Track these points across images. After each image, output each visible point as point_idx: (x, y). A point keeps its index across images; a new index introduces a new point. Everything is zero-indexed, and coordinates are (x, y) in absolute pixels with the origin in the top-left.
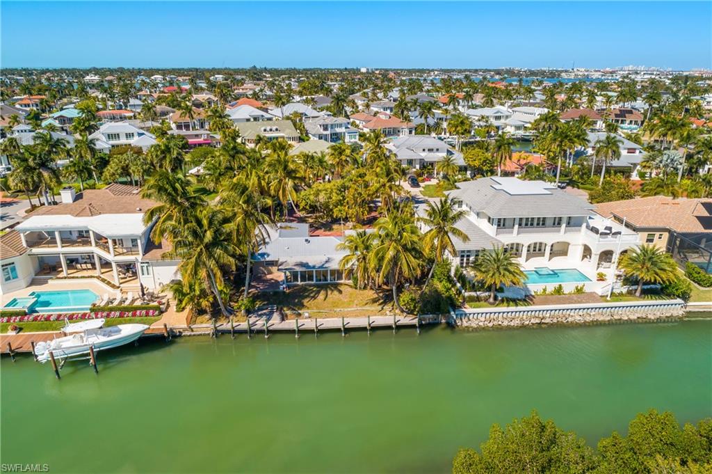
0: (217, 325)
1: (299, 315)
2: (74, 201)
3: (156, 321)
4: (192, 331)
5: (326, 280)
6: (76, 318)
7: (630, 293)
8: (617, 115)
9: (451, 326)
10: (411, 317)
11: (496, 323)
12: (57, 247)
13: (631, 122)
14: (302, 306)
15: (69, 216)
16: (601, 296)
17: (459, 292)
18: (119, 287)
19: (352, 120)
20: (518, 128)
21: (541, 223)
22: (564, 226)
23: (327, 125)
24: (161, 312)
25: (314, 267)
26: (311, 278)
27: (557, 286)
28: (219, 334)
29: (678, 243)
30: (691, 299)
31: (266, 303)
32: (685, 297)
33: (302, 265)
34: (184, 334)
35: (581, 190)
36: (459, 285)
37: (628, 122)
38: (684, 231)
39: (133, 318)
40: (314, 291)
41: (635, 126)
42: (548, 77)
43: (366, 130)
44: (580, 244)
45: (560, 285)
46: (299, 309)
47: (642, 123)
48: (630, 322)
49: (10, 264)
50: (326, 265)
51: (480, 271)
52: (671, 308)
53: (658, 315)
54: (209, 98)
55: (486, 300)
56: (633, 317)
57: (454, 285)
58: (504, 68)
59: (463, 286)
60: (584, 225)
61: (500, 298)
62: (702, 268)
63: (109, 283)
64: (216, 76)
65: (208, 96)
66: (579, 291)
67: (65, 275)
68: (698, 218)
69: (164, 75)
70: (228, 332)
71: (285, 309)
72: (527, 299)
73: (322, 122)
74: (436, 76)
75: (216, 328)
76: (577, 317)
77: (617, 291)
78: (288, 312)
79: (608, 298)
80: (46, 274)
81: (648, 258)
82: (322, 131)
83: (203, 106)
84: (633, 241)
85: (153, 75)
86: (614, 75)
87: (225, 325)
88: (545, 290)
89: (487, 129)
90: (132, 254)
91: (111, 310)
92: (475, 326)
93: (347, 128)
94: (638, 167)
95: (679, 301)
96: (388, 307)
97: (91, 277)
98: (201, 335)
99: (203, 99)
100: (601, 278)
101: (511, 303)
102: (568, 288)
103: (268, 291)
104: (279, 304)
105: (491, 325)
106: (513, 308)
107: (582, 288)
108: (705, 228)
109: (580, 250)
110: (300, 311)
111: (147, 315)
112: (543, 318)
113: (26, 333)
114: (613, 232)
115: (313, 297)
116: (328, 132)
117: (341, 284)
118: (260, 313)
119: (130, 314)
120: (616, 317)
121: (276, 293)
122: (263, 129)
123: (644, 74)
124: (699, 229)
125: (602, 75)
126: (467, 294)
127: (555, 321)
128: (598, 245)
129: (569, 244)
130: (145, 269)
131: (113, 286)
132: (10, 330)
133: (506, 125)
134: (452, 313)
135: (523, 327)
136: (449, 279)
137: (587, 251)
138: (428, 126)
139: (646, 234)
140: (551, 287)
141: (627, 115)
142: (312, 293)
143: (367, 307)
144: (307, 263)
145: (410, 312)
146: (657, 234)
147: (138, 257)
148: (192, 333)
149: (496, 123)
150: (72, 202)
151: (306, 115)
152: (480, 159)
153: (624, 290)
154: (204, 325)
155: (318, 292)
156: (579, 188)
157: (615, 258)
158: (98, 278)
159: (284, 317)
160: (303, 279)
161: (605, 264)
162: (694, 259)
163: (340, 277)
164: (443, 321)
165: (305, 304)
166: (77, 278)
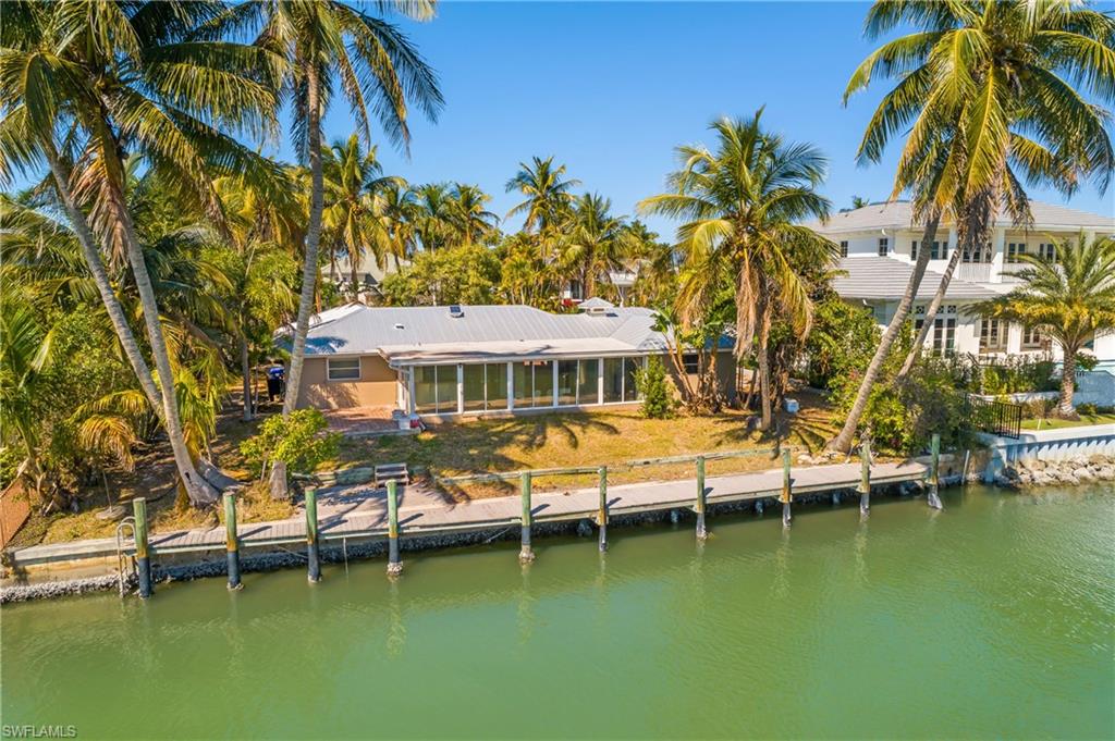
0: (152, 538)
4: (22, 577)
75: (149, 548)
148: (22, 590)
159: (450, 495)
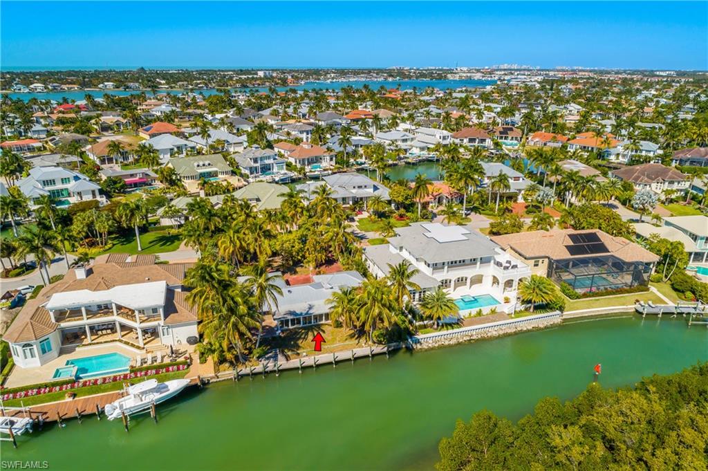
0: (237, 371)
1: (298, 354)
2: (87, 277)
3: (187, 373)
4: (218, 378)
5: (310, 322)
6: (120, 379)
7: (527, 309)
8: (501, 133)
9: (410, 350)
10: (382, 346)
11: (440, 343)
12: (83, 319)
13: (512, 138)
14: (298, 347)
15: (86, 290)
16: (508, 315)
17: (411, 322)
18: (144, 348)
19: (276, 150)
20: (422, 149)
21: (462, 263)
22: (479, 263)
23: (256, 158)
24: (189, 366)
25: (301, 314)
26: (299, 322)
27: (478, 311)
28: (240, 377)
29: (554, 266)
30: (565, 309)
31: (269, 347)
32: (561, 309)
33: (291, 313)
34: (211, 381)
35: (482, 216)
36: (410, 316)
37: (510, 138)
38: (558, 258)
39: (167, 373)
40: (303, 333)
41: (516, 142)
42: (436, 79)
43: (292, 160)
44: (491, 274)
45: (480, 310)
46: (297, 350)
47: (521, 138)
48: (528, 331)
49: (46, 340)
50: (310, 312)
51: (427, 307)
52: (553, 318)
53: (546, 324)
54: (118, 121)
55: (431, 326)
56: (530, 328)
57: (406, 316)
58: (394, 68)
59: (414, 317)
60: (492, 261)
61: (441, 324)
62: (570, 285)
63: (133, 345)
64: (106, 83)
65: (116, 119)
66: (493, 312)
67: (90, 342)
68: (567, 247)
69: (44, 82)
70: (248, 375)
71: (286, 351)
72: (459, 323)
73: (252, 156)
74: (333, 78)
75: (237, 373)
76: (493, 333)
77: (518, 310)
78: (289, 353)
79: (513, 316)
80: (71, 343)
81: (536, 285)
82: (252, 164)
83: (112, 129)
84: (526, 271)
85: (32, 84)
86: (493, 76)
87: (245, 370)
88: (470, 314)
89: (397, 153)
90: (155, 320)
91: (148, 369)
92: (426, 348)
93: (274, 159)
94: (523, 192)
95: (558, 312)
96: (363, 340)
97: (114, 341)
98: (224, 380)
99: (112, 122)
100: (507, 301)
101: (449, 327)
102: (486, 310)
103: (267, 337)
104: (279, 348)
105: (437, 345)
106: (451, 331)
107: (495, 310)
108: (572, 255)
109: (490, 280)
110: (298, 352)
111: (178, 369)
112: (472, 336)
113: (81, 398)
114: (512, 265)
115: (304, 338)
116: (258, 165)
117: (322, 324)
118: (266, 356)
119: (164, 370)
120: (519, 329)
121: (274, 338)
122: (196, 164)
123: (518, 75)
124: (567, 255)
125: (483, 77)
126: (417, 324)
127: (480, 337)
128: (503, 276)
129: (482, 276)
130: (165, 331)
131: (138, 348)
132: (67, 397)
133: (412, 146)
134: (409, 340)
135: (459, 344)
136: (403, 313)
137: (495, 281)
138: (347, 153)
139: (533, 261)
140: (474, 311)
141: (508, 132)
142: (302, 335)
143: (347, 342)
144: (295, 312)
145: (380, 343)
146: (541, 260)
147: (160, 322)
148: (218, 380)
149: (403, 145)
150: (85, 277)
151: (228, 142)
152: (403, 196)
153: (522, 308)
154: (227, 372)
155: (307, 334)
156: (480, 213)
157: (515, 284)
158: (120, 341)
159: (287, 358)
160: (293, 324)
161: (508, 289)
162: (566, 276)
163: (321, 320)
164: (404, 346)
165: (300, 345)
166: (101, 343)
